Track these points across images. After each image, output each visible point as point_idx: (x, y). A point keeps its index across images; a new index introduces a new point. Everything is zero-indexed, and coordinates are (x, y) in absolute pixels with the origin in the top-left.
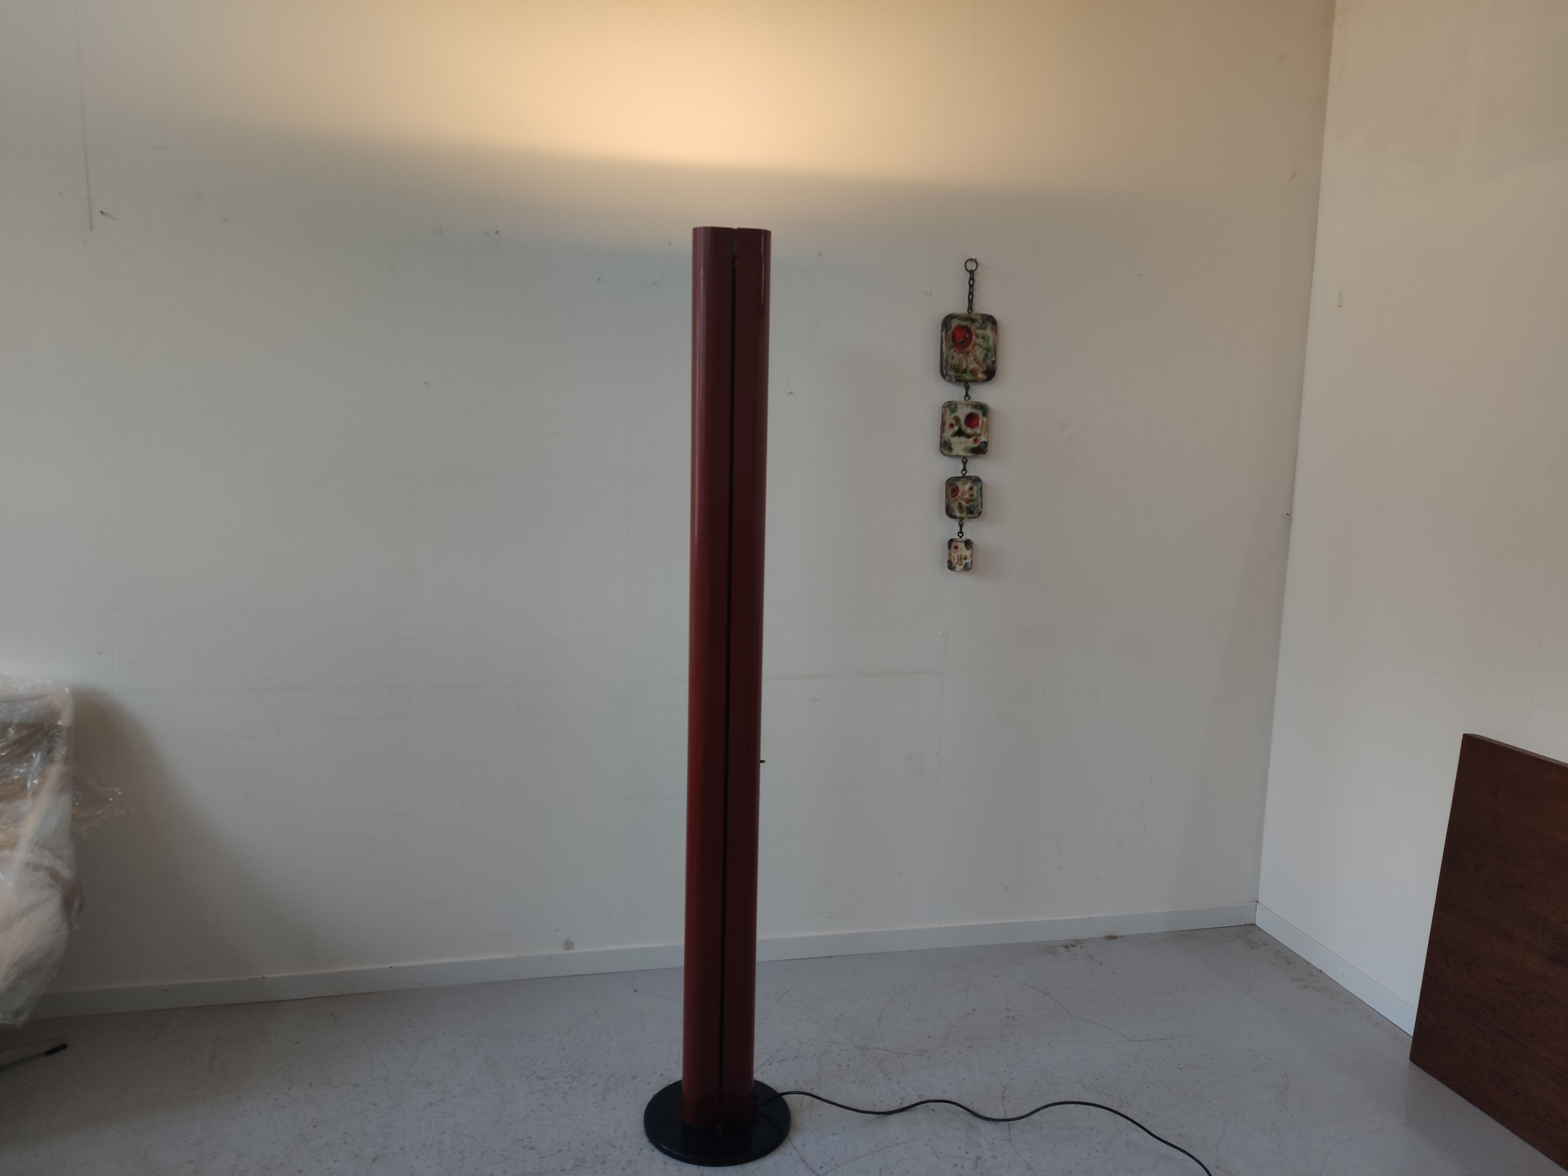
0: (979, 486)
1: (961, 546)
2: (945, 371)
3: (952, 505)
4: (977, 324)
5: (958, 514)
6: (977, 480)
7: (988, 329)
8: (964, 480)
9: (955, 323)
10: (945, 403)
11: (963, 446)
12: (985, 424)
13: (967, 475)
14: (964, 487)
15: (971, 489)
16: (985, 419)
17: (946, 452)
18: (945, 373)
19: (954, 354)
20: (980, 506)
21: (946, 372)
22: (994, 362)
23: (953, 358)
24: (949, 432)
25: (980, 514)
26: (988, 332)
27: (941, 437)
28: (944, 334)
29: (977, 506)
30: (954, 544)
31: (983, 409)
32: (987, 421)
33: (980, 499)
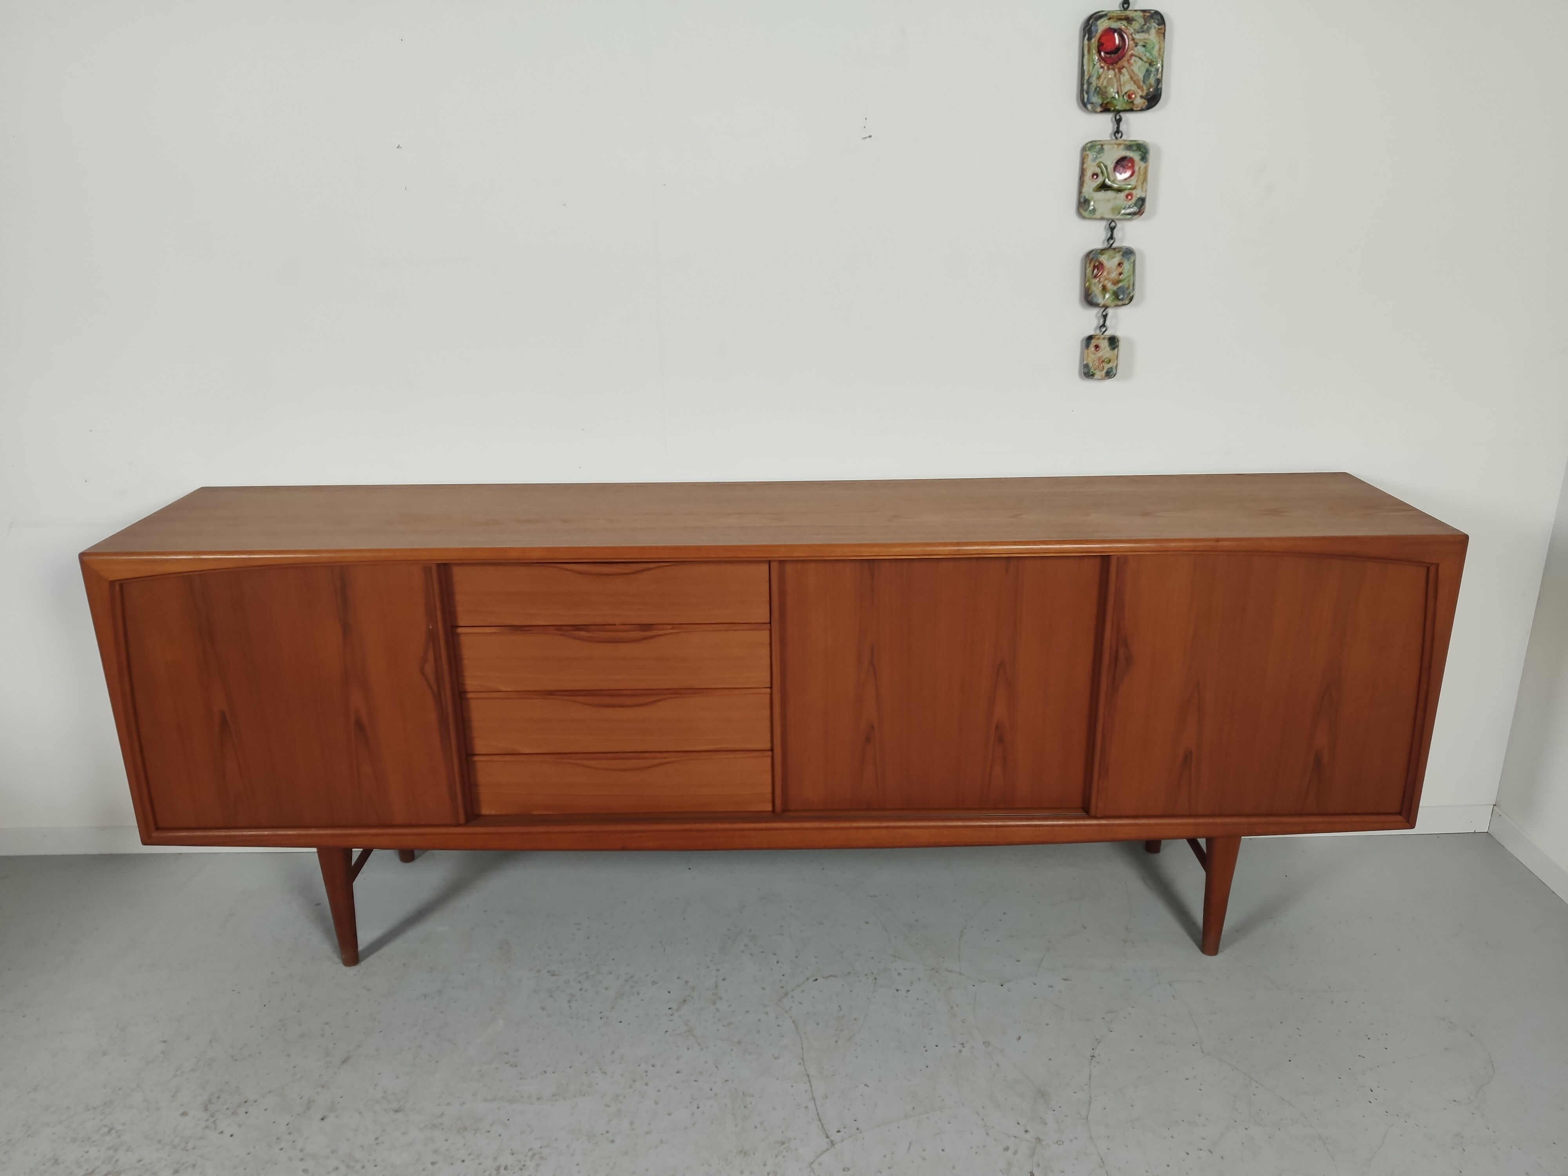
0: (1132, 261)
1: (1104, 344)
2: (1086, 96)
3: (1094, 288)
4: (1136, 25)
5: (1101, 301)
6: (1128, 253)
7: (1153, 31)
8: (1111, 252)
9: (1102, 25)
10: (1087, 144)
11: (1110, 205)
12: (1142, 172)
13: (1114, 246)
14: (1110, 262)
15: (1120, 264)
16: (1142, 165)
17: (1086, 214)
18: (1086, 100)
19: (1101, 71)
20: (1131, 288)
21: (1088, 98)
22: (1159, 81)
23: (1099, 77)
24: (1091, 185)
25: (1131, 299)
26: (1152, 36)
27: (1080, 192)
28: (1086, 42)
29: (1128, 288)
30: (1094, 342)
31: (1142, 149)
32: (1146, 168)
33: (1132, 278)
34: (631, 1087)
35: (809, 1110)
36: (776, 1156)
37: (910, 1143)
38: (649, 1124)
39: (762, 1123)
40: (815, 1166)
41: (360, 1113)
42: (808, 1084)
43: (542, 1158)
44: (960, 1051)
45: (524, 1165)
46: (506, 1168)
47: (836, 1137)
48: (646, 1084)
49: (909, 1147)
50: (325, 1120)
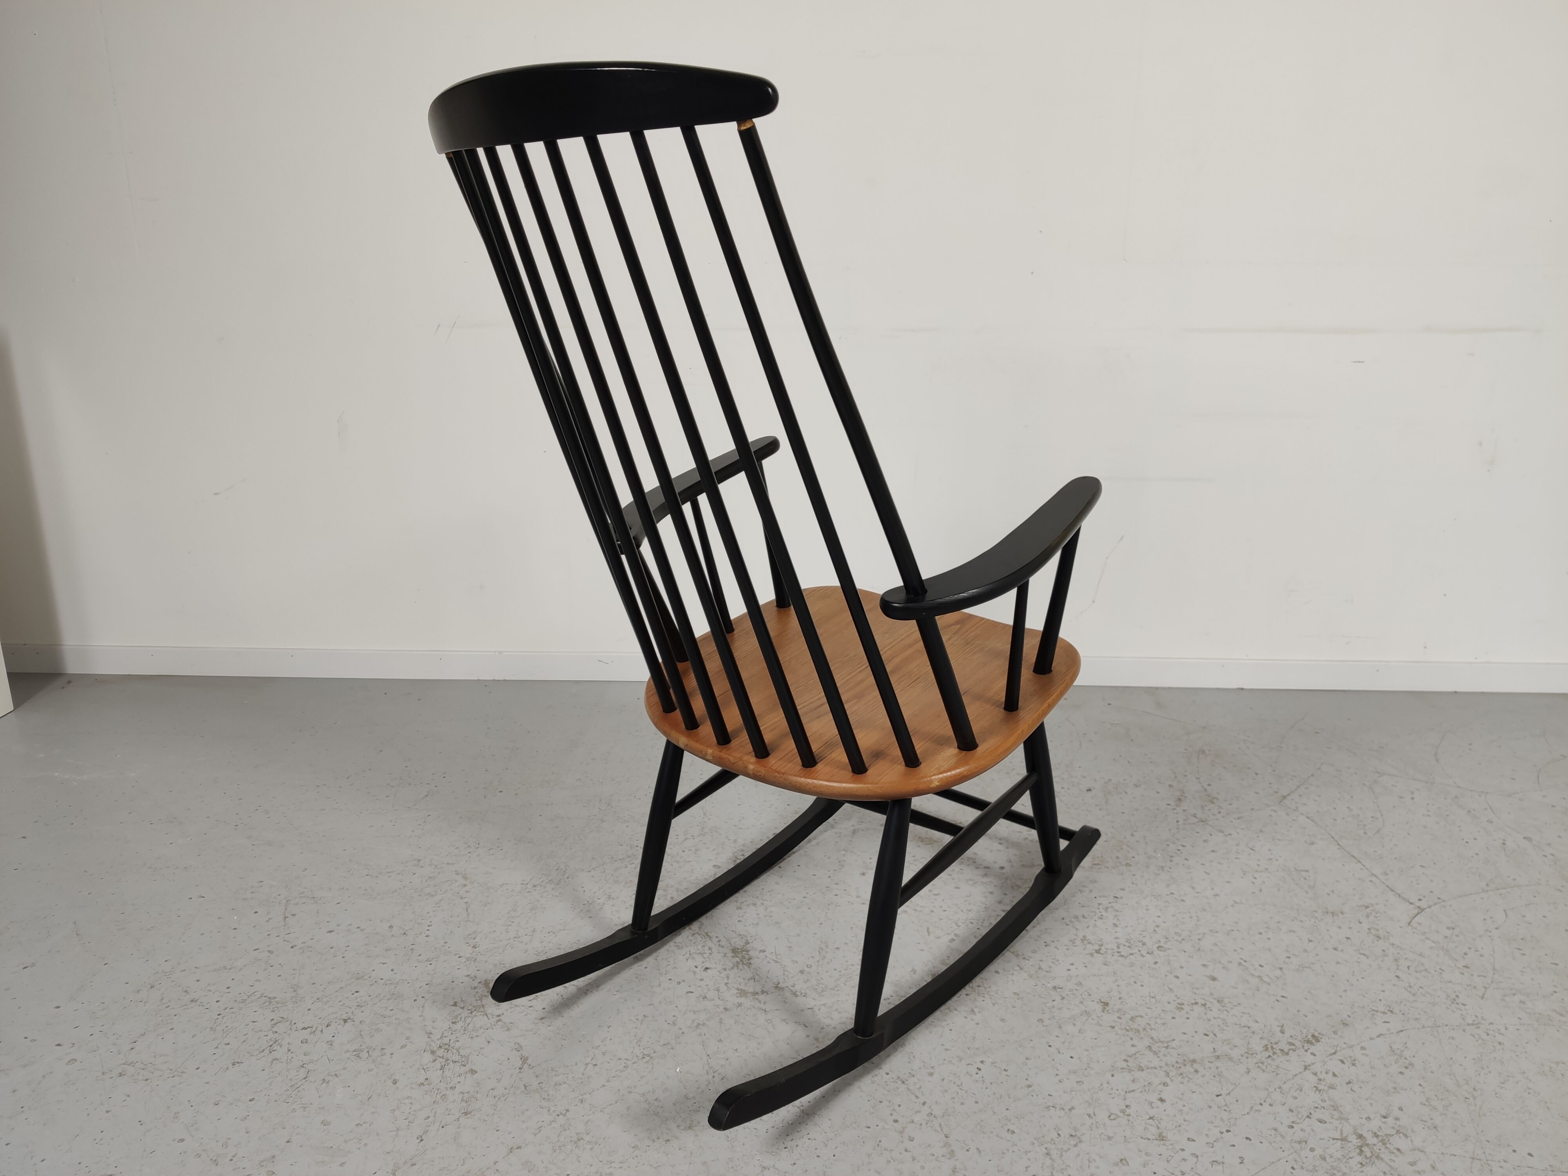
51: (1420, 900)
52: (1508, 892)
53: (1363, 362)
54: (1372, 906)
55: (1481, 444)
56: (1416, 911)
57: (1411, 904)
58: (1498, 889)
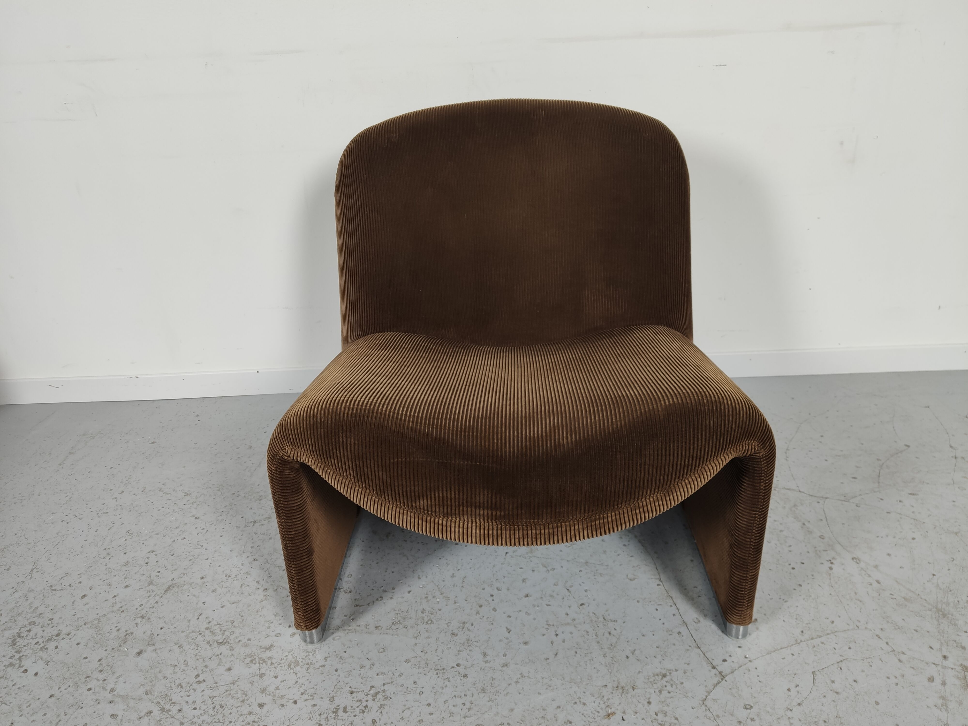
34: (478, 613)
35: (683, 636)
36: (660, 692)
37: (813, 673)
38: (505, 655)
39: (633, 652)
40: (708, 703)
41: (180, 647)
42: (674, 606)
43: (386, 698)
44: (831, 568)
45: (366, 707)
46: (345, 710)
47: (725, 668)
48: (495, 610)
49: (814, 679)
50: (142, 656)
51: (725, 661)
52: (822, 643)
53: (725, 65)
54: (670, 673)
55: (842, 143)
56: (715, 680)
57: (714, 668)
58: (812, 639)
